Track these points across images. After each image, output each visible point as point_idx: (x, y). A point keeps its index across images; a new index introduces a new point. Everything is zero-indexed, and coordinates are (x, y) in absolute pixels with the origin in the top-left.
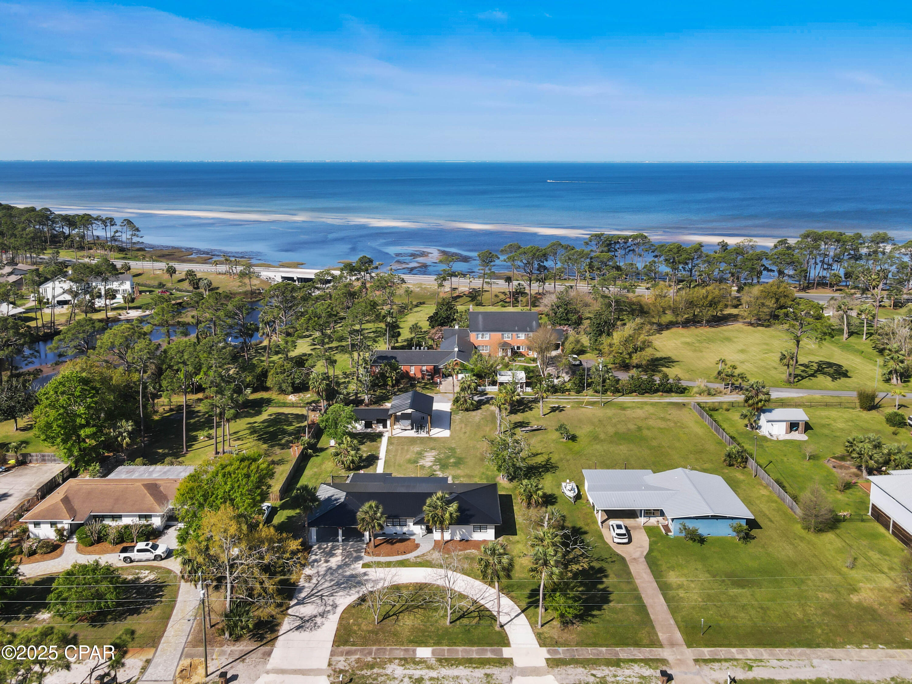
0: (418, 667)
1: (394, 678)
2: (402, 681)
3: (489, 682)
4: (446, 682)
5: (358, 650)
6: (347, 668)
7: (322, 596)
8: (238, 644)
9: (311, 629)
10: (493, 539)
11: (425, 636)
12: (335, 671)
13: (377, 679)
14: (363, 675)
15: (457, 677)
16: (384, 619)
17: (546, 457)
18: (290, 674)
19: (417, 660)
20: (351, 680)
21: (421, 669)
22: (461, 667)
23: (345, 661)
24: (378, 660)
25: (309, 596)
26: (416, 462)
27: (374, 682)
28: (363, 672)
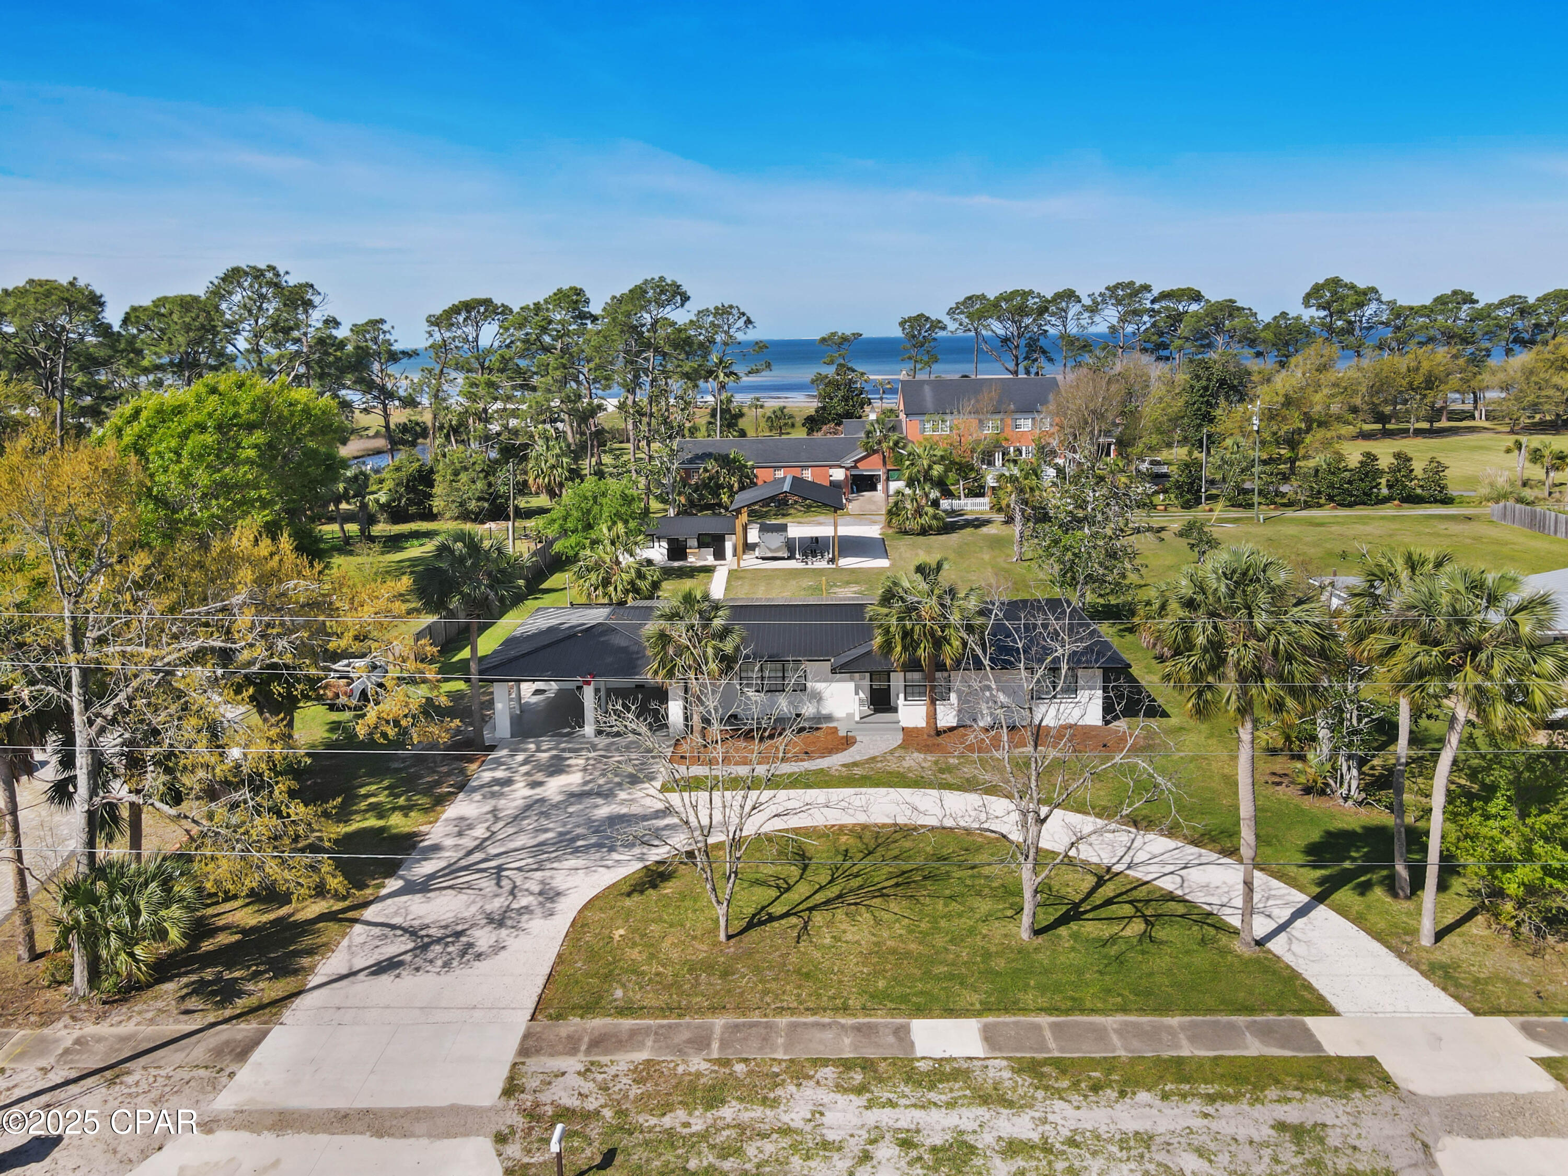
0: (933, 1096)
1: (826, 1145)
2: (866, 1157)
3: (1316, 1162)
4: (1096, 1165)
5: (647, 1030)
6: (592, 1104)
7: (500, 869)
8: (118, 1014)
9: (446, 965)
10: (1100, 723)
11: (937, 978)
12: (533, 1114)
13: (738, 1152)
14: (670, 1133)
15: (1146, 1140)
16: (750, 926)
18: (312, 1130)
19: (922, 1066)
20: (609, 1158)
21: (951, 1105)
22: (1143, 1096)
23: (583, 1074)
24: (740, 1068)
25: (452, 870)
27: (727, 1165)
28: (667, 1121)
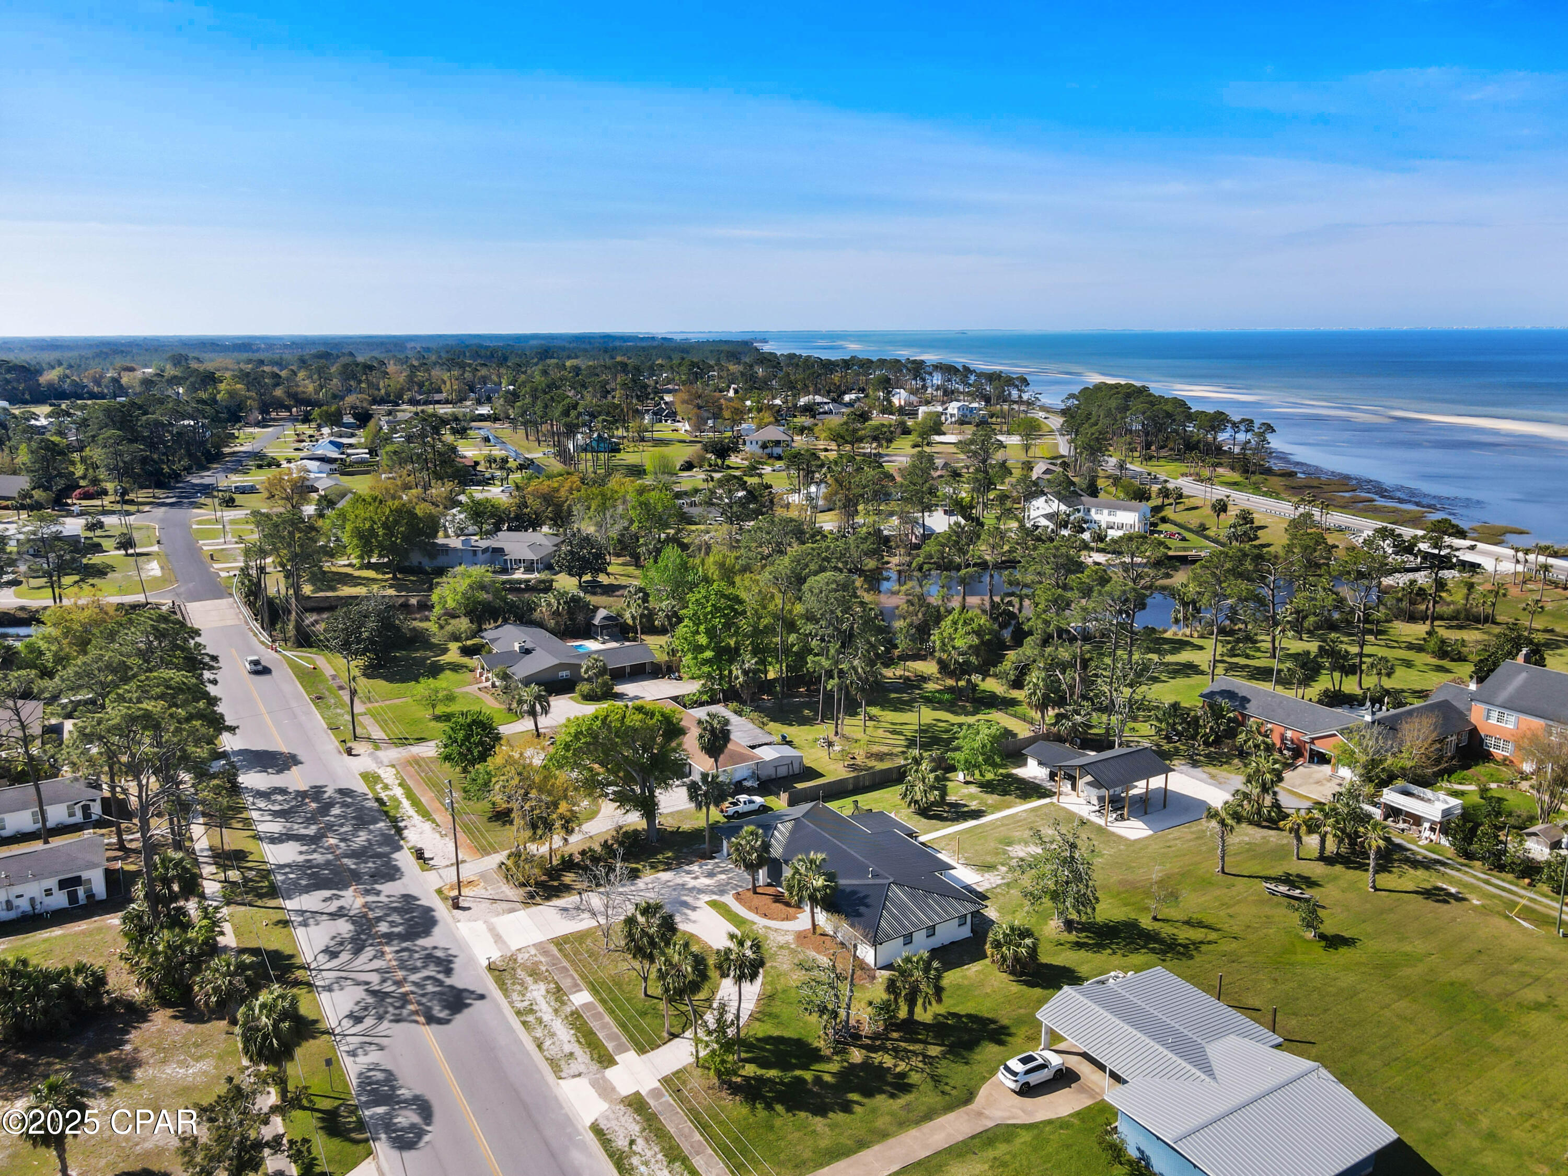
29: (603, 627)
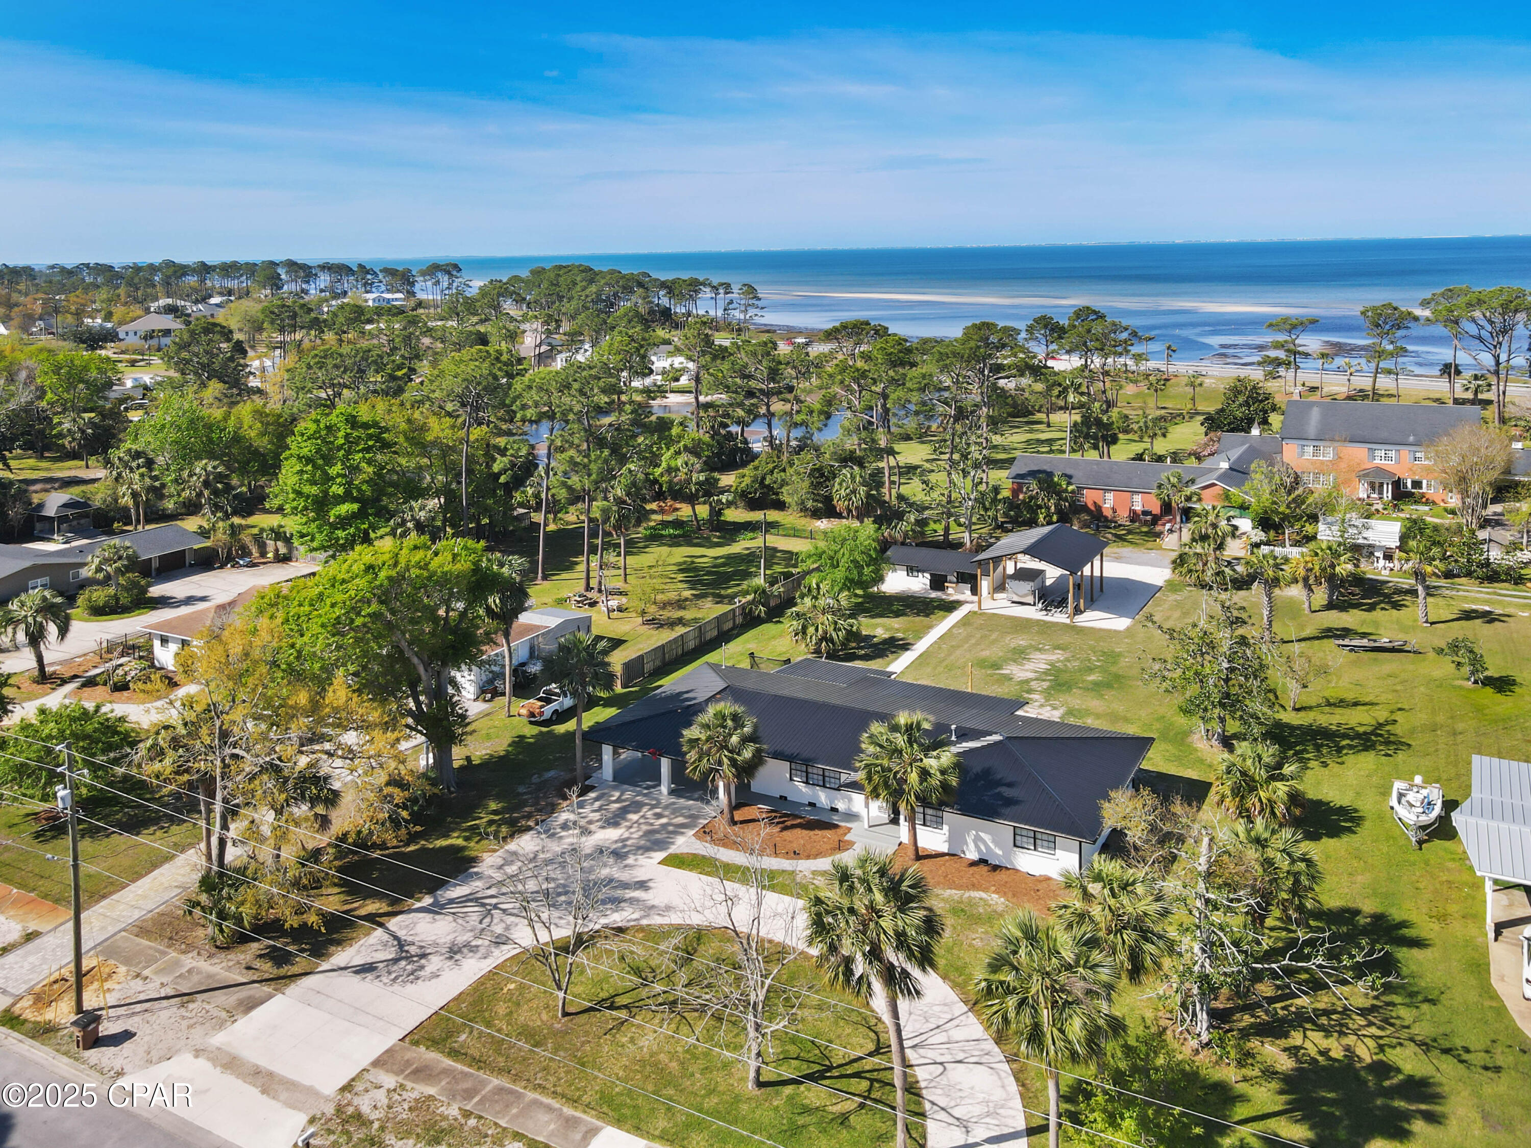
5: (450, 1073)
6: (374, 1116)
7: (496, 908)
9: (395, 979)
12: (340, 1110)
16: (589, 1009)
17: (1382, 715)
23: (390, 1092)
24: (472, 1122)
25: (467, 899)
26: (996, 666)
29: (62, 519)
